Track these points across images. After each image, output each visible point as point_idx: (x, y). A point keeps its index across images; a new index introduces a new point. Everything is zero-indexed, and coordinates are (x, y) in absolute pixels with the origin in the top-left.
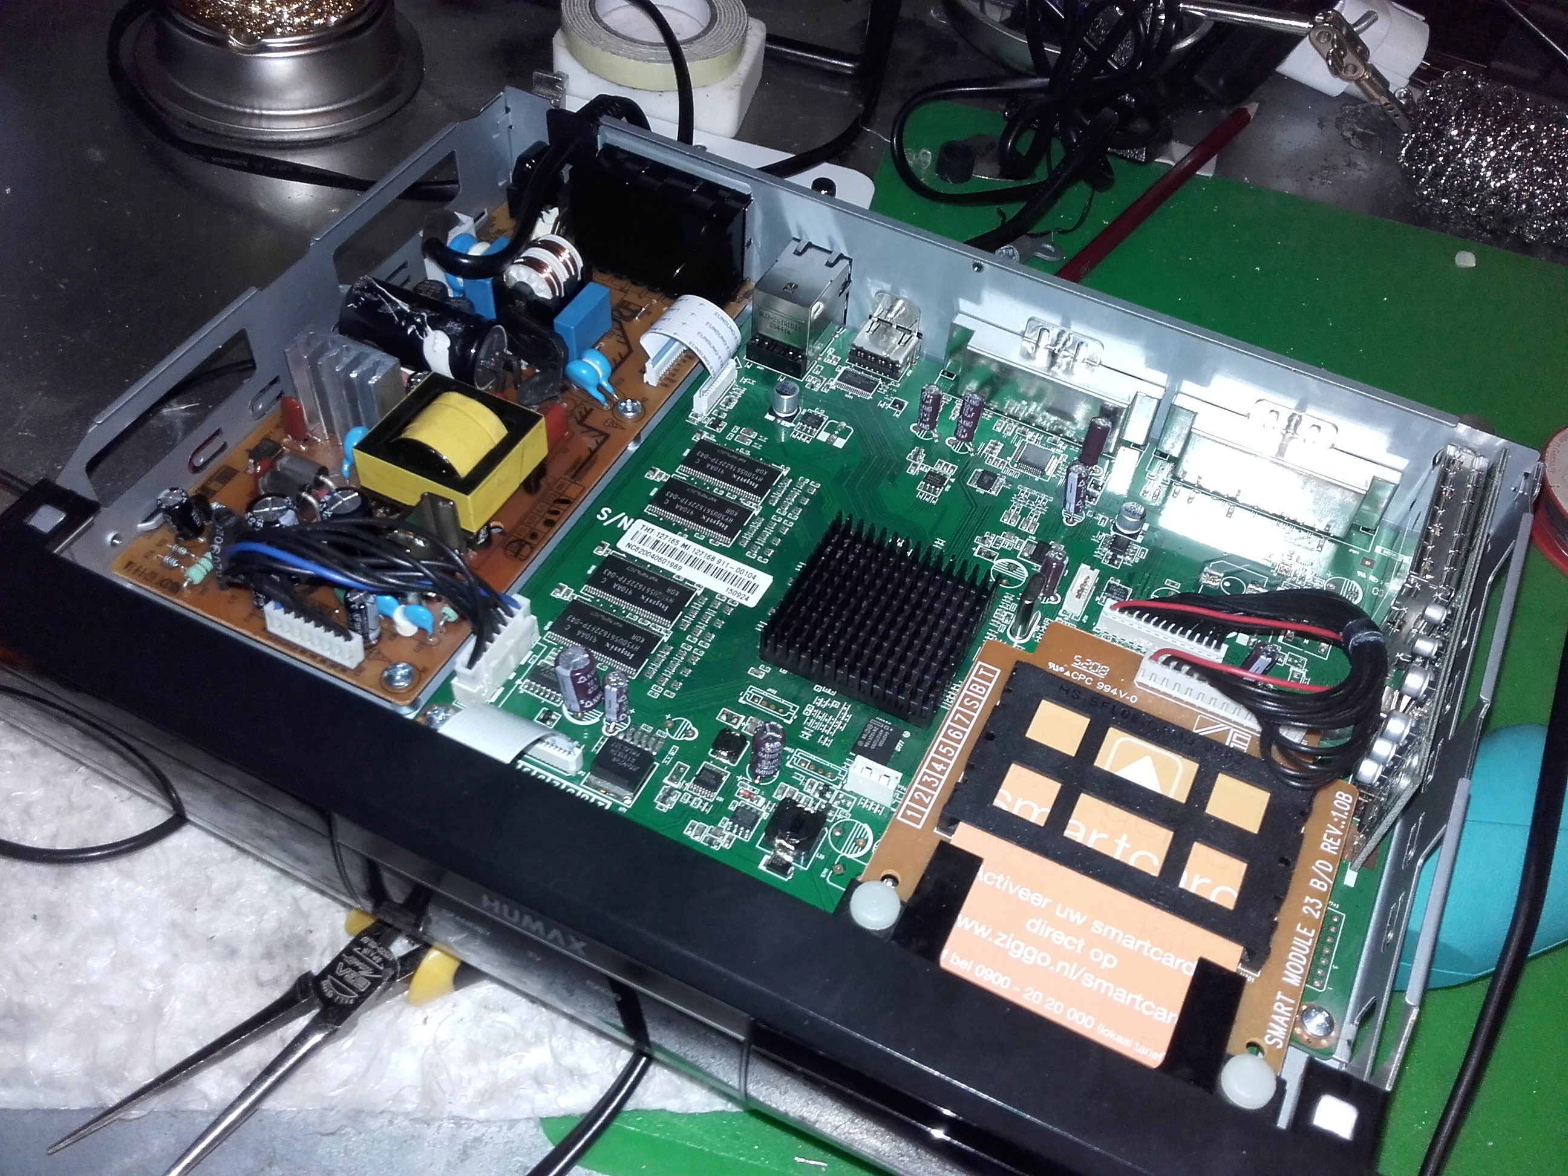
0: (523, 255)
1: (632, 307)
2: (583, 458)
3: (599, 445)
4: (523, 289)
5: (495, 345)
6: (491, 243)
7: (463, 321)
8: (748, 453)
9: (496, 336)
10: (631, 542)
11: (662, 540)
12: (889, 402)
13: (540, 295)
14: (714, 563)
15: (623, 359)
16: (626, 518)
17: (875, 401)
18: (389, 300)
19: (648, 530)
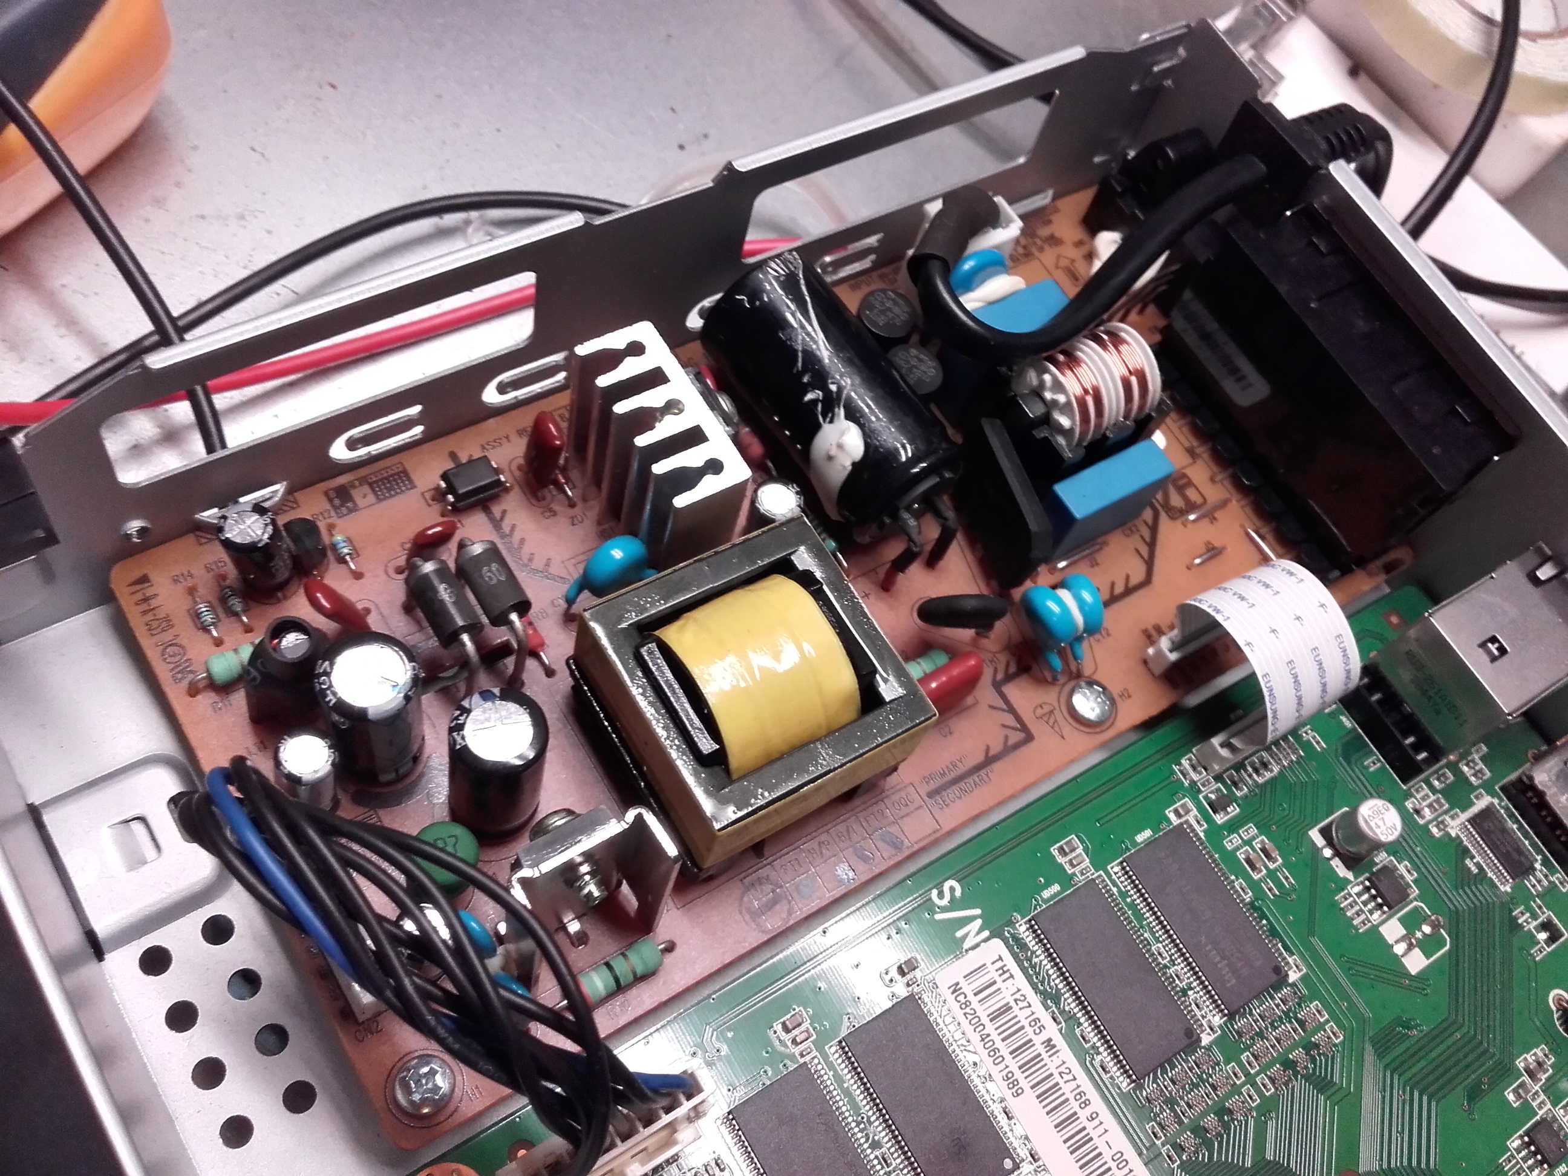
8: (1248, 897)
10: (963, 984)
11: (1016, 1008)
12: (1534, 917)
14: (1083, 1114)
16: (979, 922)
17: (1511, 901)
19: (1003, 970)
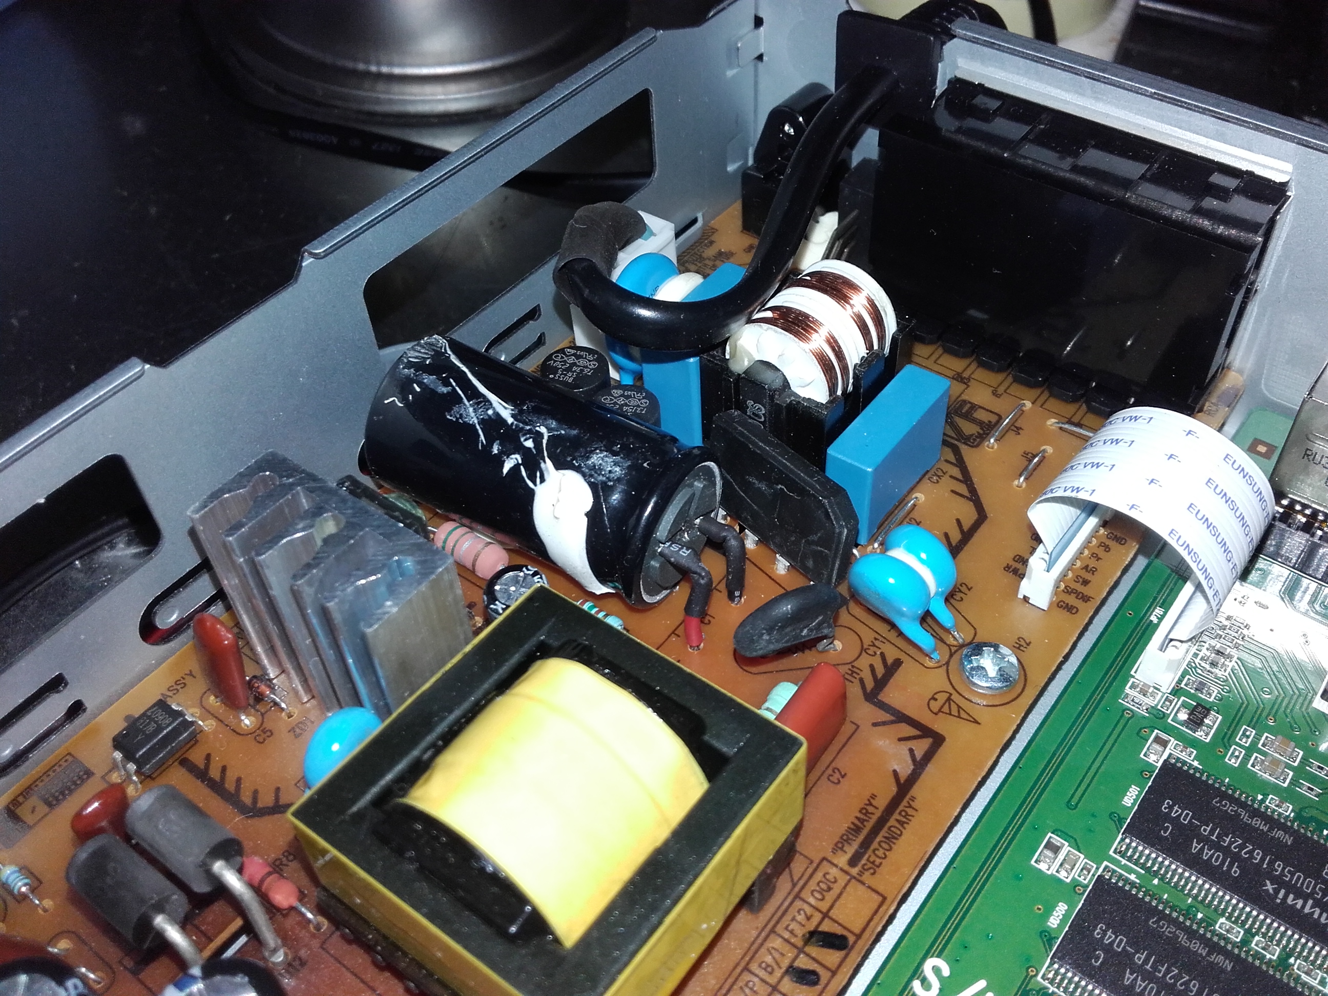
0: (771, 303)
1: (980, 415)
2: (882, 803)
3: (920, 765)
4: (767, 377)
5: (694, 506)
6: (705, 276)
7: (626, 452)
9: (699, 485)
13: (803, 393)
15: (967, 535)
18: (473, 394)
